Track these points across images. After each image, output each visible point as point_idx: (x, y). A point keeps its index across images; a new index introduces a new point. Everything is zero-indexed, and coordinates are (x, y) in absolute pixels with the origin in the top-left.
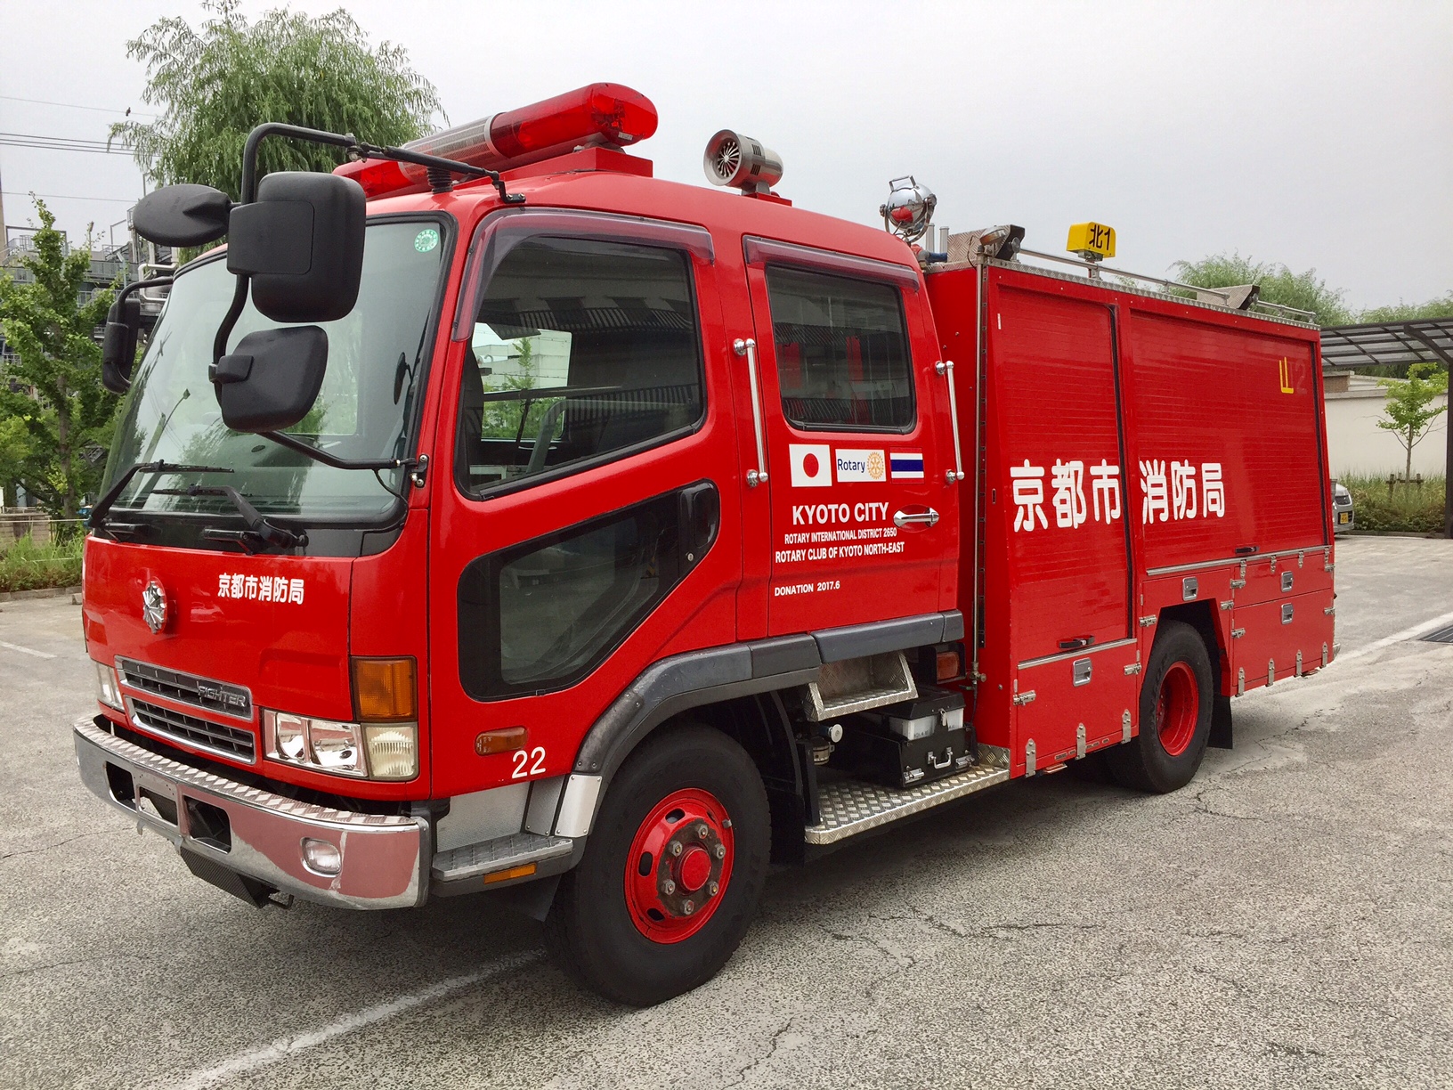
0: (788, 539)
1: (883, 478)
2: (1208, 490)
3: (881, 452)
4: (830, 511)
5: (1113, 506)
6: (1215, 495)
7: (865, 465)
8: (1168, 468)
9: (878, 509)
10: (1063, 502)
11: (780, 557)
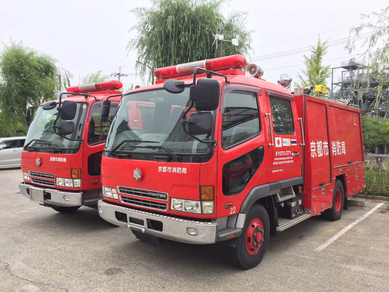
0: (275, 159)
1: (290, 145)
2: (343, 148)
3: (290, 139)
4: (282, 153)
5: (327, 152)
6: (344, 149)
7: (287, 142)
8: (336, 142)
9: (289, 152)
10: (319, 151)
11: (274, 163)
